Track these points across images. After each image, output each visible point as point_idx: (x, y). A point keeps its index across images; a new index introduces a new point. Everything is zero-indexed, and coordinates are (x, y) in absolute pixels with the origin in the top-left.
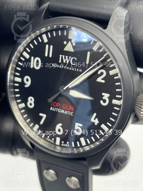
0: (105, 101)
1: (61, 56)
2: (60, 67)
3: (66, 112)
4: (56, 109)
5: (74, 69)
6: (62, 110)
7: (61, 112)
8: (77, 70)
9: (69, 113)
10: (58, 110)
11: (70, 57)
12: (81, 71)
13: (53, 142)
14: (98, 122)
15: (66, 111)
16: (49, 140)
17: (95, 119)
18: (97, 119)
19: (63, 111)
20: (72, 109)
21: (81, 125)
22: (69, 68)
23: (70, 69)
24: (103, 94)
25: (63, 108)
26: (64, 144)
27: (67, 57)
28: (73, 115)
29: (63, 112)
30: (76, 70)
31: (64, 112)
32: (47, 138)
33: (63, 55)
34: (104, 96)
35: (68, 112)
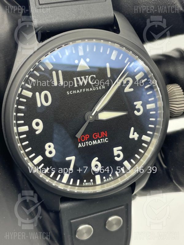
0: (138, 110)
1: (75, 79)
2: (78, 92)
3: (99, 142)
4: (86, 144)
5: (96, 89)
6: (93, 141)
7: (93, 144)
8: (100, 88)
9: (103, 140)
10: (88, 143)
11: (87, 77)
12: (104, 88)
13: (92, 184)
14: (138, 135)
15: (99, 140)
16: (87, 184)
17: (133, 134)
18: (136, 133)
19: (95, 141)
20: (106, 134)
21: (120, 148)
22: (89, 89)
23: (91, 90)
24: (135, 103)
25: (94, 138)
26: (106, 179)
27: (83, 77)
28: (108, 141)
29: (95, 144)
30: (98, 89)
31: (97, 142)
32: (84, 183)
33: (78, 77)
34: (136, 105)
35: (101, 140)
